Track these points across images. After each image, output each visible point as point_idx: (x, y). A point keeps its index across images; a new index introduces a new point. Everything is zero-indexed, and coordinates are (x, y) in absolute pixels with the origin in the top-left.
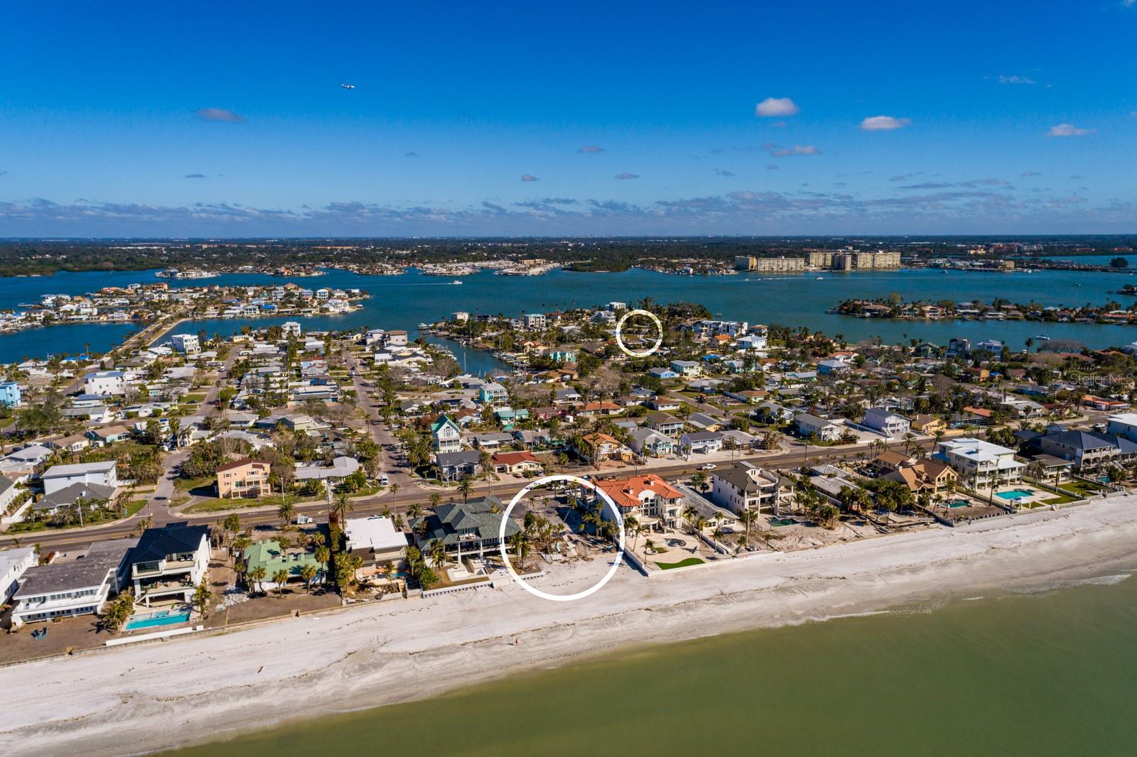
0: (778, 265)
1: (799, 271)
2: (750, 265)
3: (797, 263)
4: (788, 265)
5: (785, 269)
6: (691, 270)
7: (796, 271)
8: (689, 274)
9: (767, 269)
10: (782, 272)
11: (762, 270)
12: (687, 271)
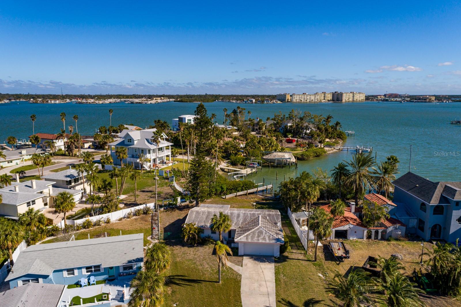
0: (304, 98)
1: (316, 102)
2: (287, 98)
3: (315, 97)
4: (310, 98)
5: (308, 101)
6: (254, 101)
7: (314, 102)
8: (252, 103)
9: (298, 101)
10: (306, 102)
11: (295, 101)
12: (252, 101)
